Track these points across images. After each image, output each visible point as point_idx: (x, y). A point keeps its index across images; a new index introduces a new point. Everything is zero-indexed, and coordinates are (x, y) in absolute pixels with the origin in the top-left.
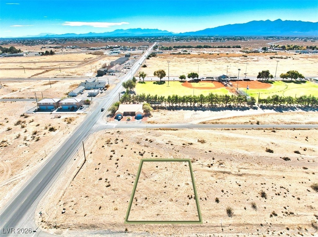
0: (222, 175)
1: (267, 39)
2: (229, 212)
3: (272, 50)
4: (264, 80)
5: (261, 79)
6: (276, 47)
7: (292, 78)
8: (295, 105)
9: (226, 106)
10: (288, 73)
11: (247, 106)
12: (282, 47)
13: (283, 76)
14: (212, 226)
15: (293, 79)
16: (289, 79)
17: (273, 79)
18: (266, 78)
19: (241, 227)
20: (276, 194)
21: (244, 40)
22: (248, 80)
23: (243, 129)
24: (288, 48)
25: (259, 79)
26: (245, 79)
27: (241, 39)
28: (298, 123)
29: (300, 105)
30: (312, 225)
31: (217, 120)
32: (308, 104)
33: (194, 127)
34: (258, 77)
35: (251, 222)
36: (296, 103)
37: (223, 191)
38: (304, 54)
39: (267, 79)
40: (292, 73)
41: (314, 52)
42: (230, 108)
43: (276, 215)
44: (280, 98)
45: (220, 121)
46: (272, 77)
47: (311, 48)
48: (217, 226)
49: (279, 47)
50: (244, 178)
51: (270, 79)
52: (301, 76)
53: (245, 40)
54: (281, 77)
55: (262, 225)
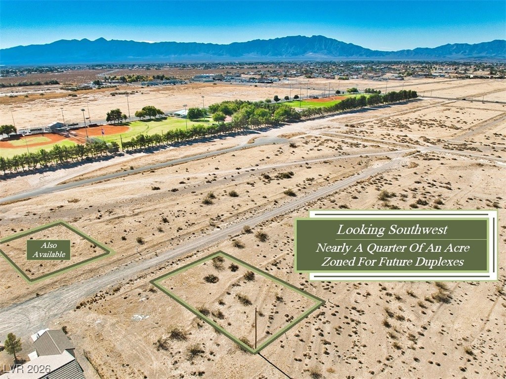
0: (117, 221)
1: (93, 69)
2: (140, 241)
3: (109, 84)
4: (116, 122)
5: (113, 122)
6: (113, 79)
7: (150, 115)
8: (165, 143)
9: (82, 159)
10: (143, 109)
11: (109, 154)
12: (121, 79)
13: (139, 115)
14: (130, 256)
15: (152, 117)
16: (147, 117)
17: (127, 120)
18: (119, 120)
19: (156, 247)
20: (176, 217)
21: (58, 72)
22: (95, 125)
23: (118, 178)
24: (130, 79)
25: (109, 122)
26: (91, 125)
27: (52, 71)
28: (175, 159)
29: (170, 143)
30: (211, 225)
31: (80, 176)
32: (178, 140)
33: (53, 190)
34: (108, 119)
35: (163, 241)
36: (165, 141)
37: (125, 231)
38: (153, 86)
39: (121, 120)
40: (148, 109)
41: (164, 83)
42: (89, 160)
43: (182, 229)
44: (146, 138)
45: (84, 176)
46: (125, 117)
47: (158, 77)
48: (134, 254)
49: (118, 79)
50: (141, 215)
51: (124, 121)
52: (160, 112)
53: (60, 72)
54: (137, 116)
55: (172, 239)
